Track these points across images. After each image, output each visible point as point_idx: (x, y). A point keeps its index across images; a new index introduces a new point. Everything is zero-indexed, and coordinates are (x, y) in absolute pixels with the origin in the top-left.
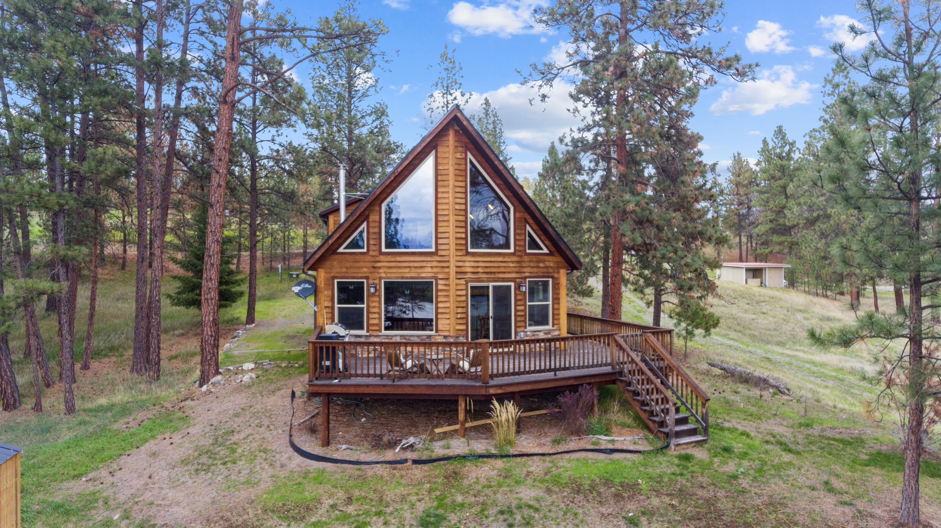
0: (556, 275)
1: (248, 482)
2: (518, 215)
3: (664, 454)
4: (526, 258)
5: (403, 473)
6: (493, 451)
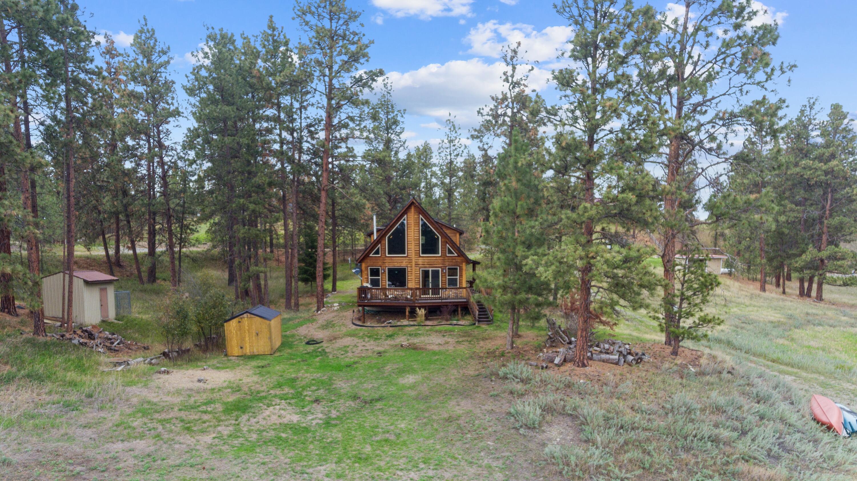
0: (461, 265)
2: (443, 240)
3: (472, 326)
4: (447, 258)
5: (386, 329)
6: (416, 324)
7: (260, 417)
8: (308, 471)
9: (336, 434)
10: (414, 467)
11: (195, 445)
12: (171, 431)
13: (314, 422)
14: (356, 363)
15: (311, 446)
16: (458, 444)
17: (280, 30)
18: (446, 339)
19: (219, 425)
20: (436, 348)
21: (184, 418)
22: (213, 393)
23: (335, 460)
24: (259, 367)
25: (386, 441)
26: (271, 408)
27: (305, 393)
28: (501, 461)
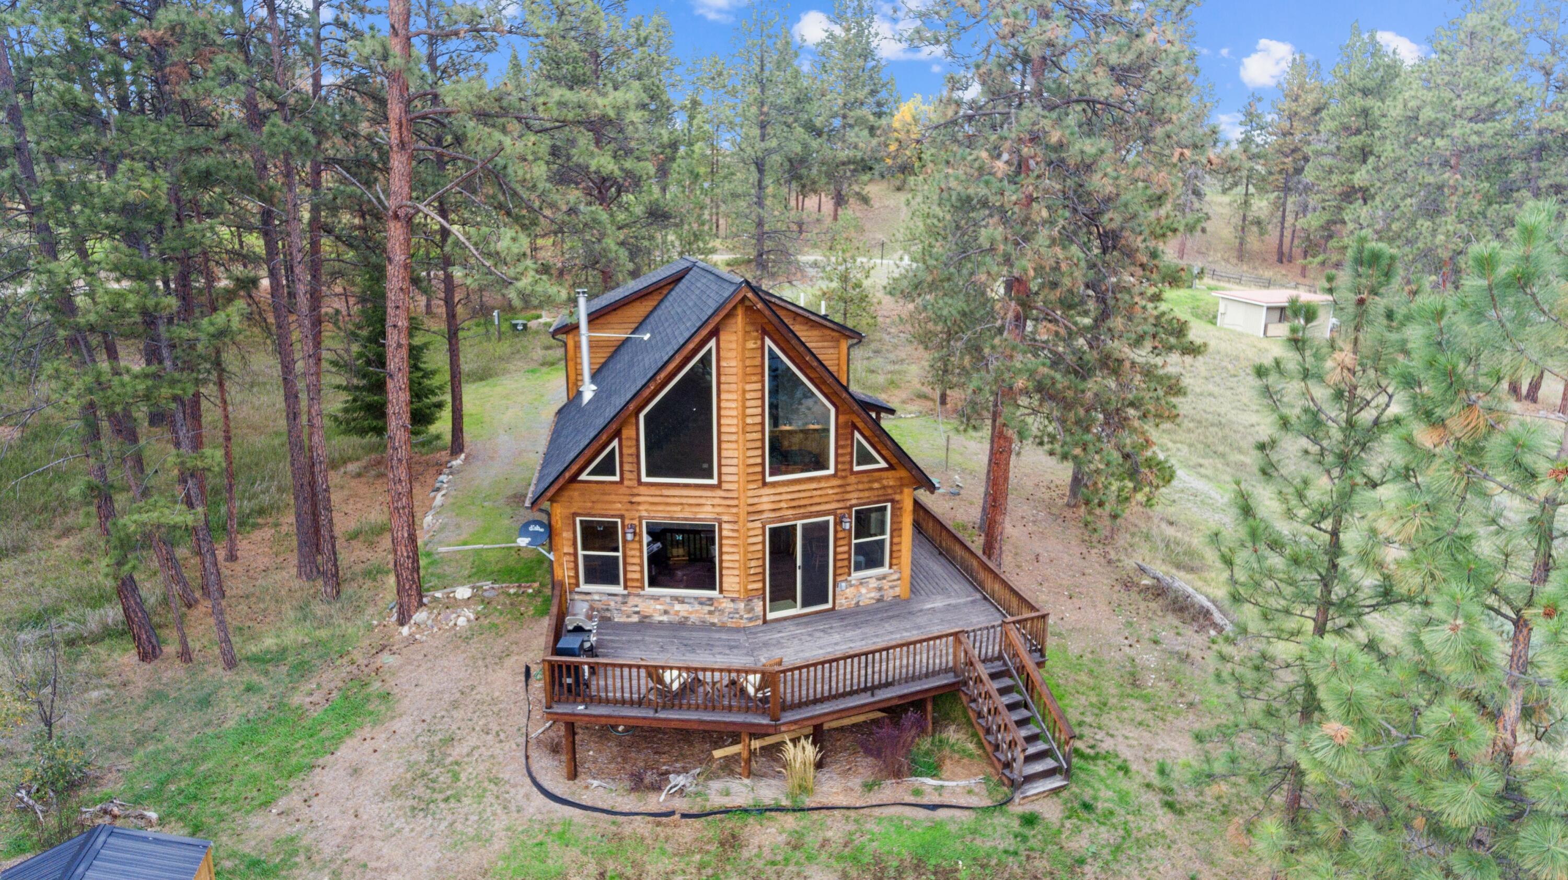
0: (897, 497)
1: (477, 838)
2: (842, 419)
3: (1003, 813)
4: (852, 479)
5: (669, 831)
6: (785, 802)
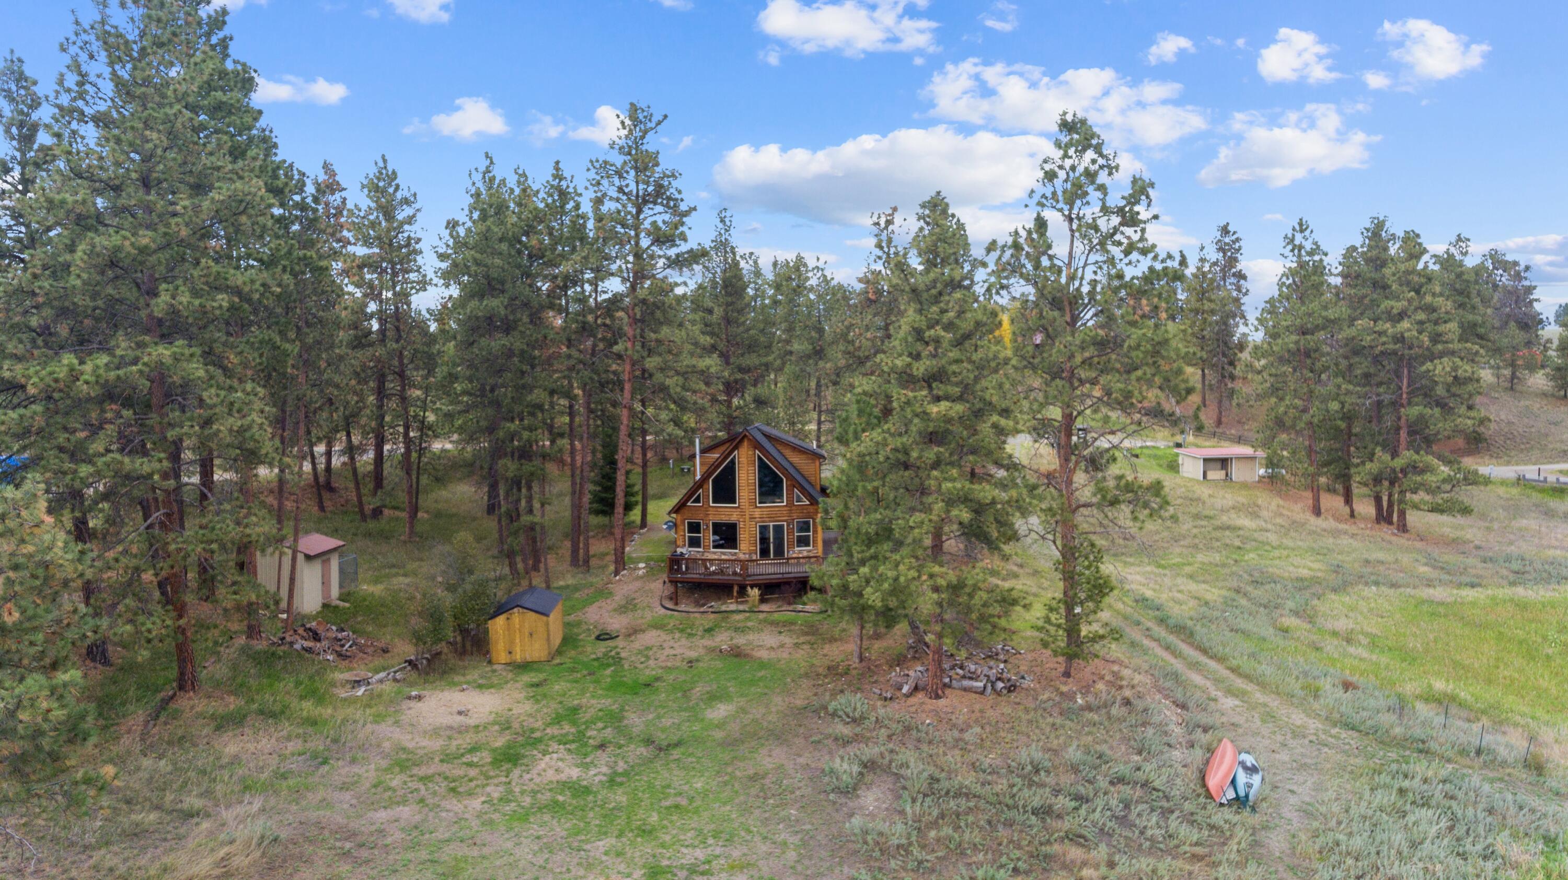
0: (815, 517)
2: (789, 483)
4: (794, 508)
5: (706, 616)
6: (746, 609)
7: (535, 772)
8: (585, 847)
9: (620, 797)
10: (701, 842)
11: (464, 813)
12: (435, 793)
13: (597, 779)
14: (657, 679)
15: (591, 814)
16: (757, 812)
17: (569, 179)
18: (782, 637)
19: (487, 785)
20: (764, 654)
21: (448, 774)
22: (477, 733)
23: (616, 833)
24: (532, 686)
25: (677, 807)
26: (548, 757)
27: (589, 733)
28: (800, 836)
